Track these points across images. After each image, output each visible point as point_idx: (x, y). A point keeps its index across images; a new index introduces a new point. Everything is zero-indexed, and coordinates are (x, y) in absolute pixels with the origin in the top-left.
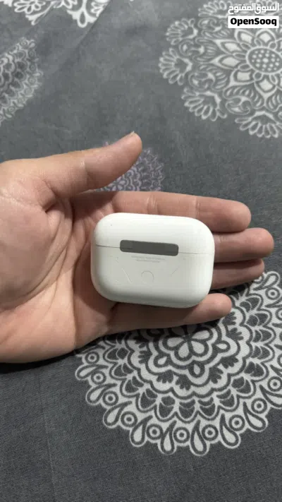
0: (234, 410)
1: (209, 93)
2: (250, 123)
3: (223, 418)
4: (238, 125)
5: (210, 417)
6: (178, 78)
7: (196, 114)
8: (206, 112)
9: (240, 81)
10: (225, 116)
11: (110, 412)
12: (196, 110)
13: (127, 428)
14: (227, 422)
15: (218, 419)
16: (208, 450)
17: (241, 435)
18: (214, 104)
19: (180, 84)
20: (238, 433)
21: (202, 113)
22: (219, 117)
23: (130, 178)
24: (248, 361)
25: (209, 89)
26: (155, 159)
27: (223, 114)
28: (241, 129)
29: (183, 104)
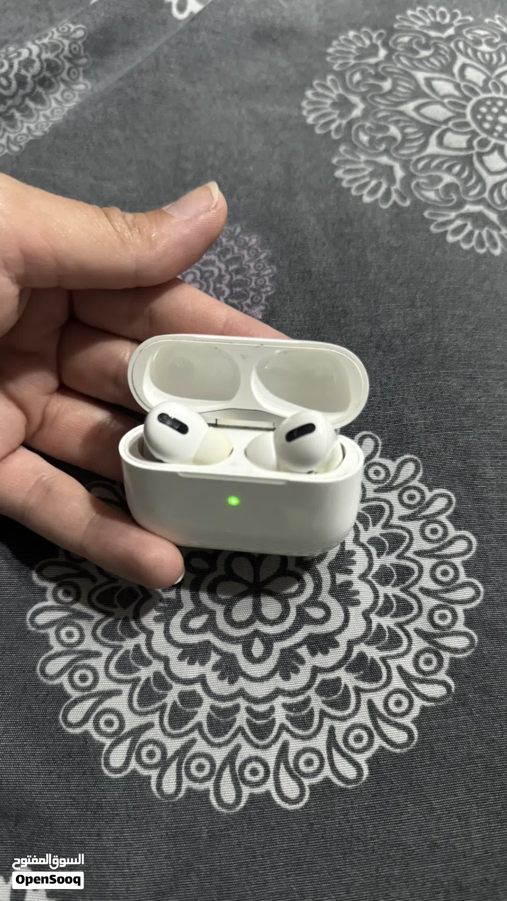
0: (309, 738)
1: (384, 160)
2: (451, 222)
3: (285, 748)
4: (429, 222)
5: (261, 743)
6: (333, 127)
7: (354, 192)
8: (374, 191)
9: (448, 148)
10: (408, 203)
11: (76, 702)
12: (355, 185)
13: (103, 739)
14: (291, 758)
15: (275, 749)
16: (242, 804)
17: (312, 787)
18: (391, 180)
19: (335, 136)
20: (307, 782)
21: (365, 191)
22: (395, 203)
23: (211, 280)
24: (356, 650)
25: (386, 152)
26: (262, 256)
27: (404, 199)
28: (433, 229)
29: (333, 172)
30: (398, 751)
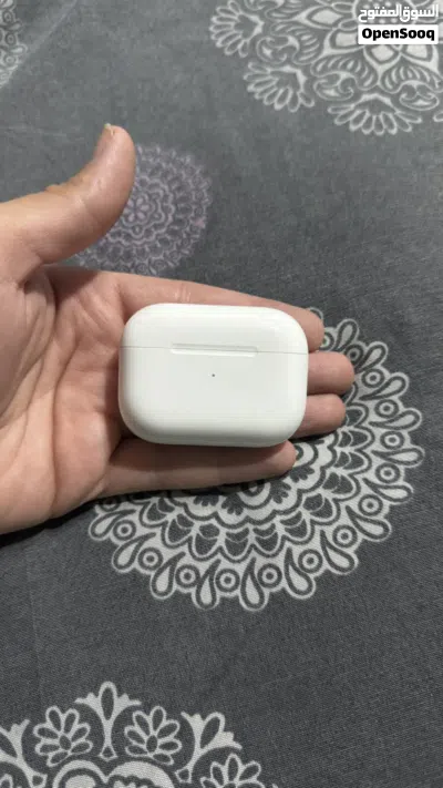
0: (306, 542)
1: (287, 69)
2: (352, 113)
3: (289, 554)
4: (332, 117)
5: (270, 553)
6: (240, 46)
7: (266, 103)
8: (282, 99)
9: (341, 48)
10: (312, 104)
11: (122, 549)
12: (266, 96)
13: (147, 572)
14: (296, 560)
15: (282, 554)
16: (266, 602)
17: (317, 579)
18: (296, 85)
19: (242, 55)
20: (312, 576)
21: (276, 100)
22: (302, 106)
23: (158, 201)
24: (328, 472)
25: (288, 62)
26: (198, 172)
27: (308, 100)
28: (337, 122)
29: (245, 88)
30: (378, 541)
